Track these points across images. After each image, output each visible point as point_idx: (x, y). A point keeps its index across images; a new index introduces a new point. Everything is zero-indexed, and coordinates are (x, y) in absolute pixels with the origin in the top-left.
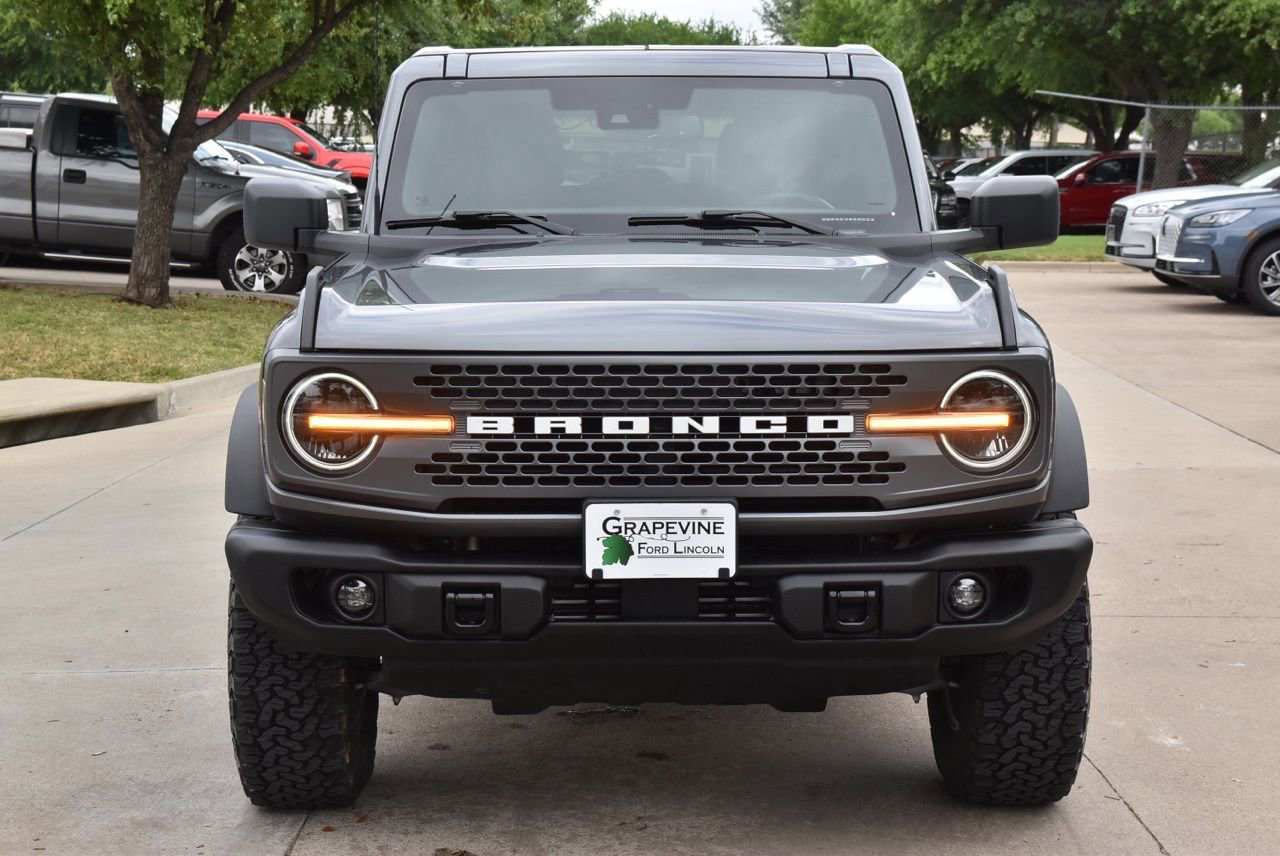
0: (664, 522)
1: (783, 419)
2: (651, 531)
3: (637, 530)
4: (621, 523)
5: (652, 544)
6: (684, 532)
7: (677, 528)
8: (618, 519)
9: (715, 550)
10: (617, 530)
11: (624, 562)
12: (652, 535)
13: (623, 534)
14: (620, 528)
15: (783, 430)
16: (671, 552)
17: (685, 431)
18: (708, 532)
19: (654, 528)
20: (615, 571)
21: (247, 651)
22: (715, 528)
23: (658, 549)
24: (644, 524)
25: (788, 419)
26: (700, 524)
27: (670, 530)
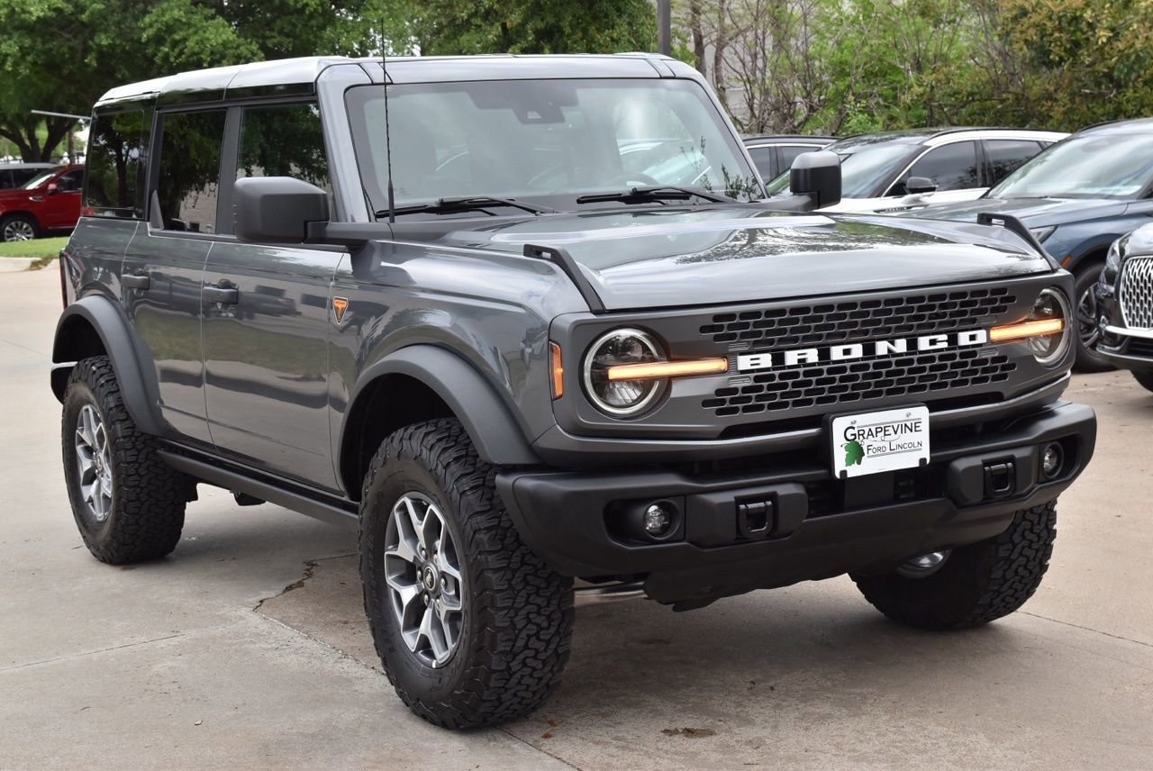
0: (882, 426)
1: (944, 337)
2: (874, 434)
3: (865, 436)
4: (855, 431)
5: (875, 445)
6: (896, 433)
7: (891, 431)
8: (853, 428)
9: (916, 445)
10: (853, 437)
11: (859, 463)
12: (875, 439)
13: (857, 440)
14: (855, 435)
15: (945, 345)
16: (888, 451)
17: (886, 353)
18: (911, 431)
19: (877, 432)
20: (854, 471)
21: (506, 586)
22: (916, 427)
23: (879, 449)
24: (870, 430)
25: (949, 336)
26: (906, 425)
27: (887, 433)
